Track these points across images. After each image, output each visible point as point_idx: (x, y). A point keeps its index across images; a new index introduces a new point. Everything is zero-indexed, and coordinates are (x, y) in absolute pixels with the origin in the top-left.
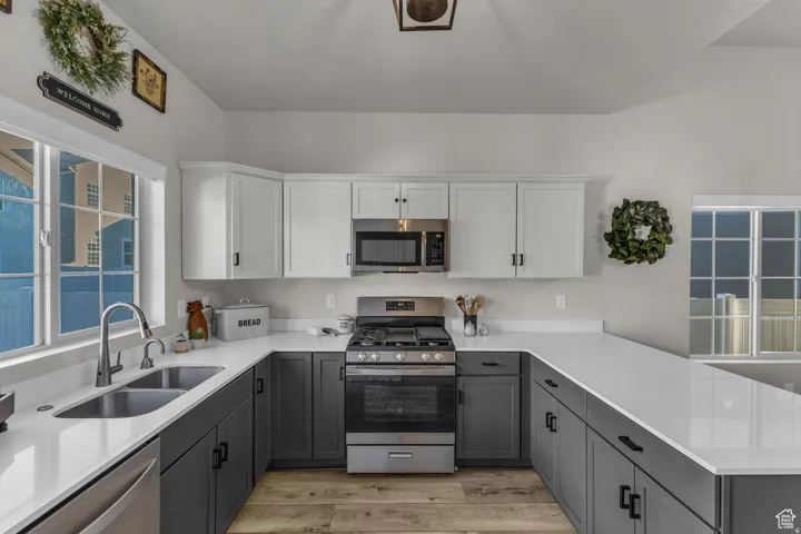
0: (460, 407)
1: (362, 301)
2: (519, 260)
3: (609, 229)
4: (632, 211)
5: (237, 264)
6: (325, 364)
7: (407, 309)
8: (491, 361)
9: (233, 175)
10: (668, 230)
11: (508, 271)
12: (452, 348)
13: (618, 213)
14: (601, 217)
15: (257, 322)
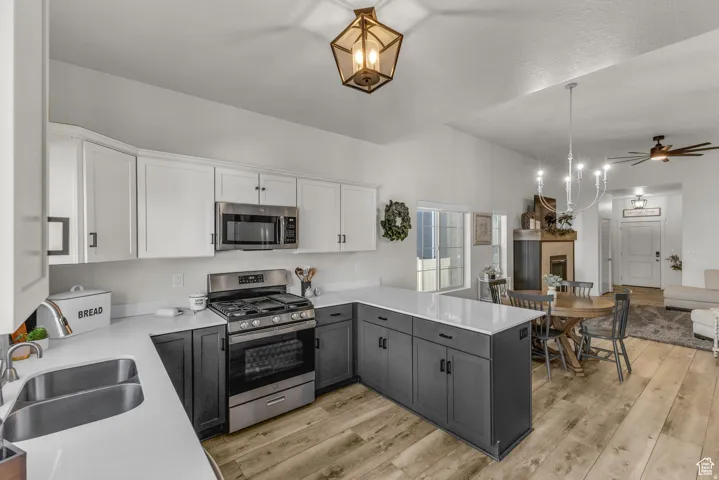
0: (317, 350)
1: (213, 278)
2: (342, 239)
3: (383, 219)
4: (394, 207)
5: (95, 245)
6: (205, 339)
7: (258, 281)
8: (335, 312)
9: (85, 143)
10: (409, 220)
11: (336, 247)
12: (311, 307)
13: (388, 208)
14: (378, 210)
15: (99, 311)
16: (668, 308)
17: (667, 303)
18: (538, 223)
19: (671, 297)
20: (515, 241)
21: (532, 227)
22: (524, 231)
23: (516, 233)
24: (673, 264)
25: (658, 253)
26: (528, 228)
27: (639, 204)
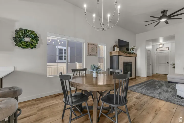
16: (169, 82)
17: (169, 80)
18: (118, 49)
19: (170, 78)
20: (110, 56)
21: (116, 50)
22: (113, 52)
23: (111, 53)
24: (173, 66)
25: (168, 63)
26: (115, 51)
27: (161, 46)
